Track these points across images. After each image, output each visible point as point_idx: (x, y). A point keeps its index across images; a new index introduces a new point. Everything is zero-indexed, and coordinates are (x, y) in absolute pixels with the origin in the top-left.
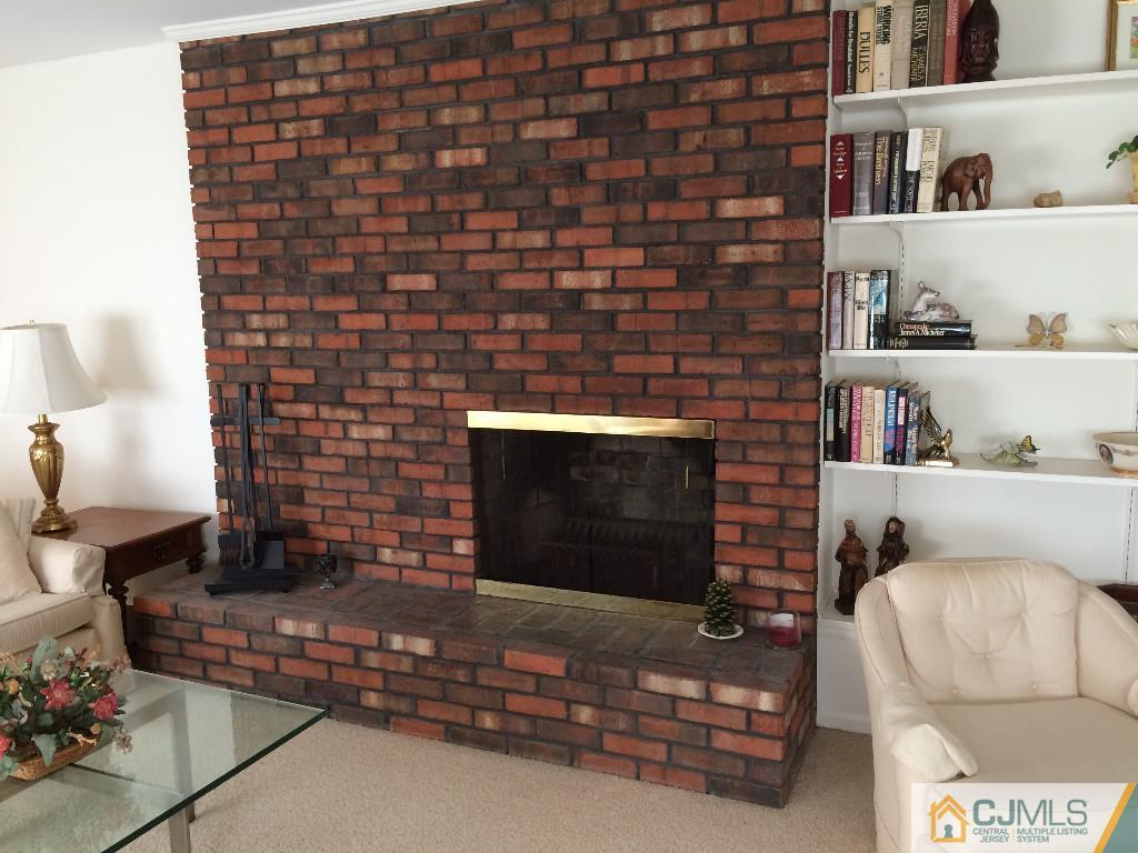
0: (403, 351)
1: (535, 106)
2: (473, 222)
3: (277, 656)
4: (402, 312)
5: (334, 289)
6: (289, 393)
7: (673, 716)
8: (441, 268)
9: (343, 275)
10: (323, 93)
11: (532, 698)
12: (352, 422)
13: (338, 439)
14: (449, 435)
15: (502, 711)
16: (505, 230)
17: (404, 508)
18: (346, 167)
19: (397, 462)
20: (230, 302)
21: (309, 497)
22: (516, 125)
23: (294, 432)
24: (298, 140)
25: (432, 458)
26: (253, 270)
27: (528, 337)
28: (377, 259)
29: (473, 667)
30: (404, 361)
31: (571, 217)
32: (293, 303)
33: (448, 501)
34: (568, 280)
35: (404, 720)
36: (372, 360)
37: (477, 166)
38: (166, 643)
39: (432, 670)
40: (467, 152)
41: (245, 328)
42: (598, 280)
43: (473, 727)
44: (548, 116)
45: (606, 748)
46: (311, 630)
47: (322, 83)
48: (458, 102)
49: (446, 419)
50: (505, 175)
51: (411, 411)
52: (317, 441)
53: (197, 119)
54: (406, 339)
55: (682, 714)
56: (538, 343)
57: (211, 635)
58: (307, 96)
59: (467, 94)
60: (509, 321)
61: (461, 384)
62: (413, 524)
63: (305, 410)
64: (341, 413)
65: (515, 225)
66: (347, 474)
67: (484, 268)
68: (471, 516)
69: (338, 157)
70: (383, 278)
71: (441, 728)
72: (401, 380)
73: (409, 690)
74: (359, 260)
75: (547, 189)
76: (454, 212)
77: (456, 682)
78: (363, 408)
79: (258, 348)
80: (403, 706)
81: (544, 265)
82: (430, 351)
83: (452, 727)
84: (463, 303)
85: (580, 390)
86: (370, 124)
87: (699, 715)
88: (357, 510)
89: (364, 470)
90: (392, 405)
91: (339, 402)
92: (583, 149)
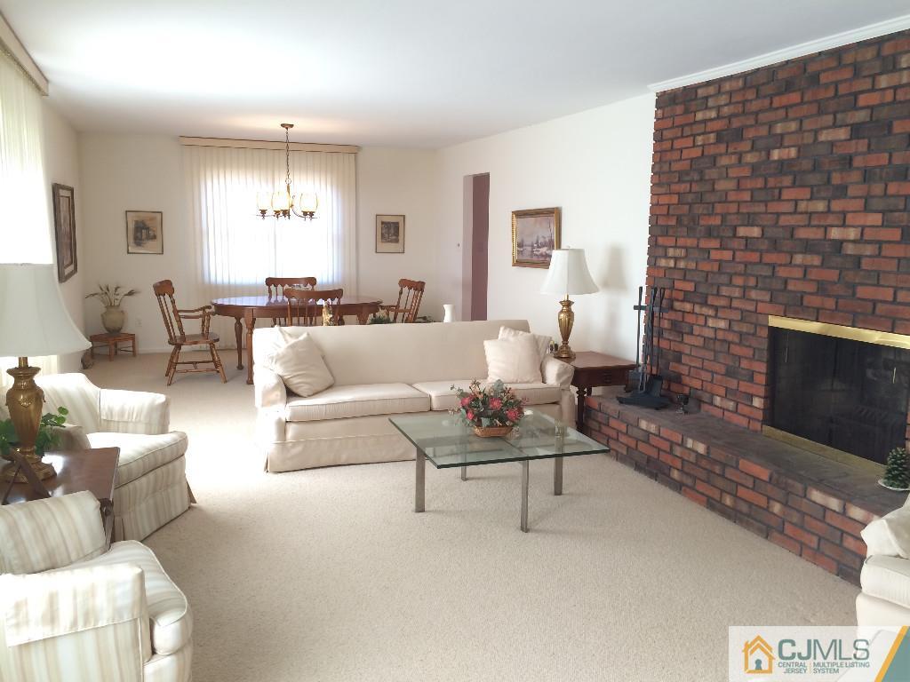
0: (740, 275)
1: (829, 119)
2: (786, 195)
3: (637, 440)
4: (742, 250)
5: (710, 235)
6: (681, 295)
7: (823, 520)
8: (765, 223)
9: (715, 226)
10: (718, 117)
11: (751, 491)
12: (710, 316)
13: (702, 326)
14: (758, 330)
15: (735, 496)
16: (802, 200)
17: (730, 373)
18: (724, 161)
19: (729, 343)
20: (661, 240)
21: (685, 359)
22: (816, 132)
23: (681, 320)
24: (703, 146)
25: (747, 344)
26: (673, 222)
27: (809, 270)
28: (733, 217)
29: (724, 465)
30: (738, 281)
31: (841, 192)
32: (690, 242)
33: (753, 371)
34: (835, 233)
35: (688, 490)
36: (724, 279)
37: (793, 159)
38: (594, 423)
39: (704, 463)
40: (787, 150)
41: (666, 257)
42: (852, 234)
43: (720, 502)
44: (835, 126)
45: (786, 532)
46: (653, 428)
47: (719, 111)
48: (786, 119)
49: (757, 319)
50: (806, 164)
51: (740, 312)
52: (691, 326)
53: (659, 137)
54: (741, 268)
55: (828, 520)
56: (813, 274)
57: (613, 423)
58: (711, 120)
59: (791, 115)
60: (798, 259)
61: (767, 298)
62: (733, 384)
63: (688, 307)
64: (705, 311)
65: (809, 197)
66: (704, 347)
67: (788, 224)
68: (764, 383)
69: (721, 155)
70: (735, 228)
71: (705, 499)
72: (737, 293)
73: (692, 472)
74: (724, 217)
75: (829, 173)
76: (775, 188)
77: (715, 473)
78: (716, 309)
79: (671, 268)
80: (689, 481)
81: (822, 223)
82: (753, 276)
83: (711, 500)
84: (775, 245)
85: (834, 307)
86: (739, 135)
87: (837, 522)
88: (707, 371)
89: (712, 346)
90: (730, 307)
91: (705, 304)
92: (853, 147)
